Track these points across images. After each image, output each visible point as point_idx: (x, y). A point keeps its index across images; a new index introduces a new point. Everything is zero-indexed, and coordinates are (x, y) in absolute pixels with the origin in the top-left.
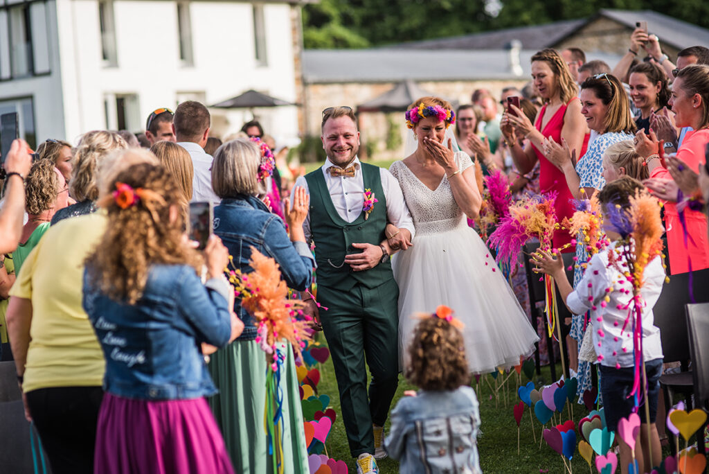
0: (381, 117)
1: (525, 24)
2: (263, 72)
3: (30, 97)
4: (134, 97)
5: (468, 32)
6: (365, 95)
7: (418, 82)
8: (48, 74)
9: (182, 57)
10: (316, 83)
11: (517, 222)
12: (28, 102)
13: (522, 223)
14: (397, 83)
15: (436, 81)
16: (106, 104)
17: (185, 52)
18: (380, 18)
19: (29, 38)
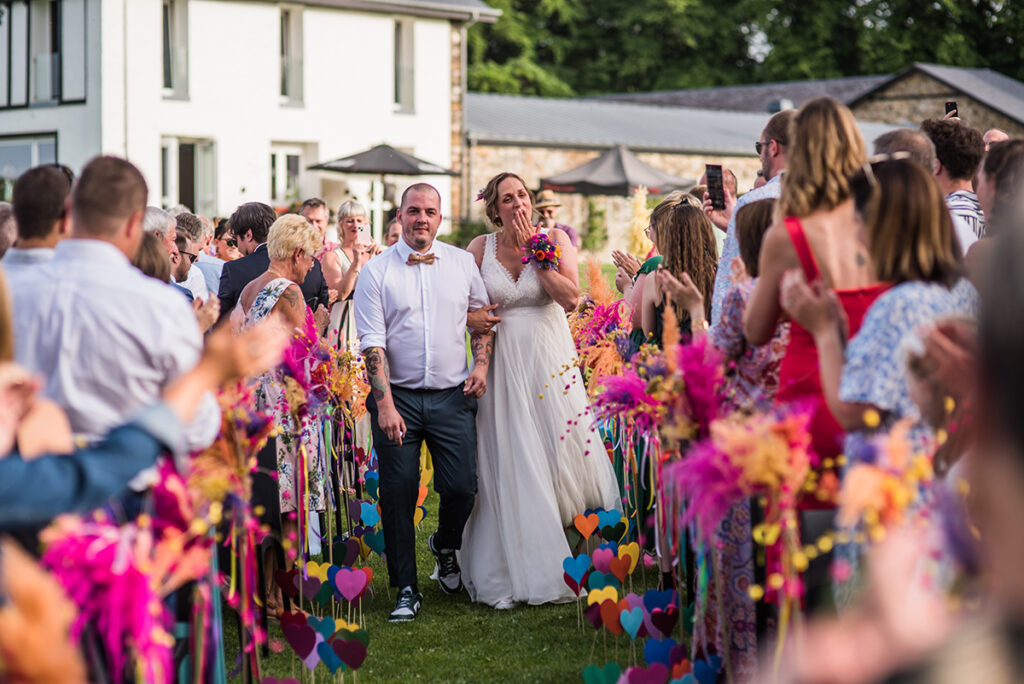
0: (577, 199)
1: (803, 77)
2: (405, 120)
3: (54, 134)
4: (209, 145)
5: (719, 83)
6: (556, 165)
7: (635, 151)
8: (82, 102)
9: (284, 92)
10: (481, 143)
11: (726, 458)
12: (51, 140)
13: (736, 461)
14: (605, 150)
15: (663, 152)
16: (164, 151)
17: (288, 86)
18: (593, 54)
19: (56, 46)
